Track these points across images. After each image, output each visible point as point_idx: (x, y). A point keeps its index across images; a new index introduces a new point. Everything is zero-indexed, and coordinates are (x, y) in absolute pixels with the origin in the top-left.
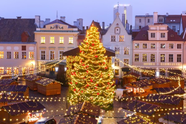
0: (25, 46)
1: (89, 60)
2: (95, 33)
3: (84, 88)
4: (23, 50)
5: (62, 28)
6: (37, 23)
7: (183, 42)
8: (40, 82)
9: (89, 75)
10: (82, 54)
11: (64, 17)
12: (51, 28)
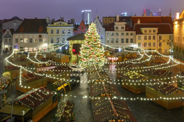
0: (41, 35)
1: (91, 42)
2: (94, 27)
3: (89, 58)
4: (39, 37)
5: (64, 24)
6: (47, 21)
7: (134, 32)
8: (57, 56)
9: (92, 50)
10: (86, 39)
11: (63, 18)
12: (57, 24)
